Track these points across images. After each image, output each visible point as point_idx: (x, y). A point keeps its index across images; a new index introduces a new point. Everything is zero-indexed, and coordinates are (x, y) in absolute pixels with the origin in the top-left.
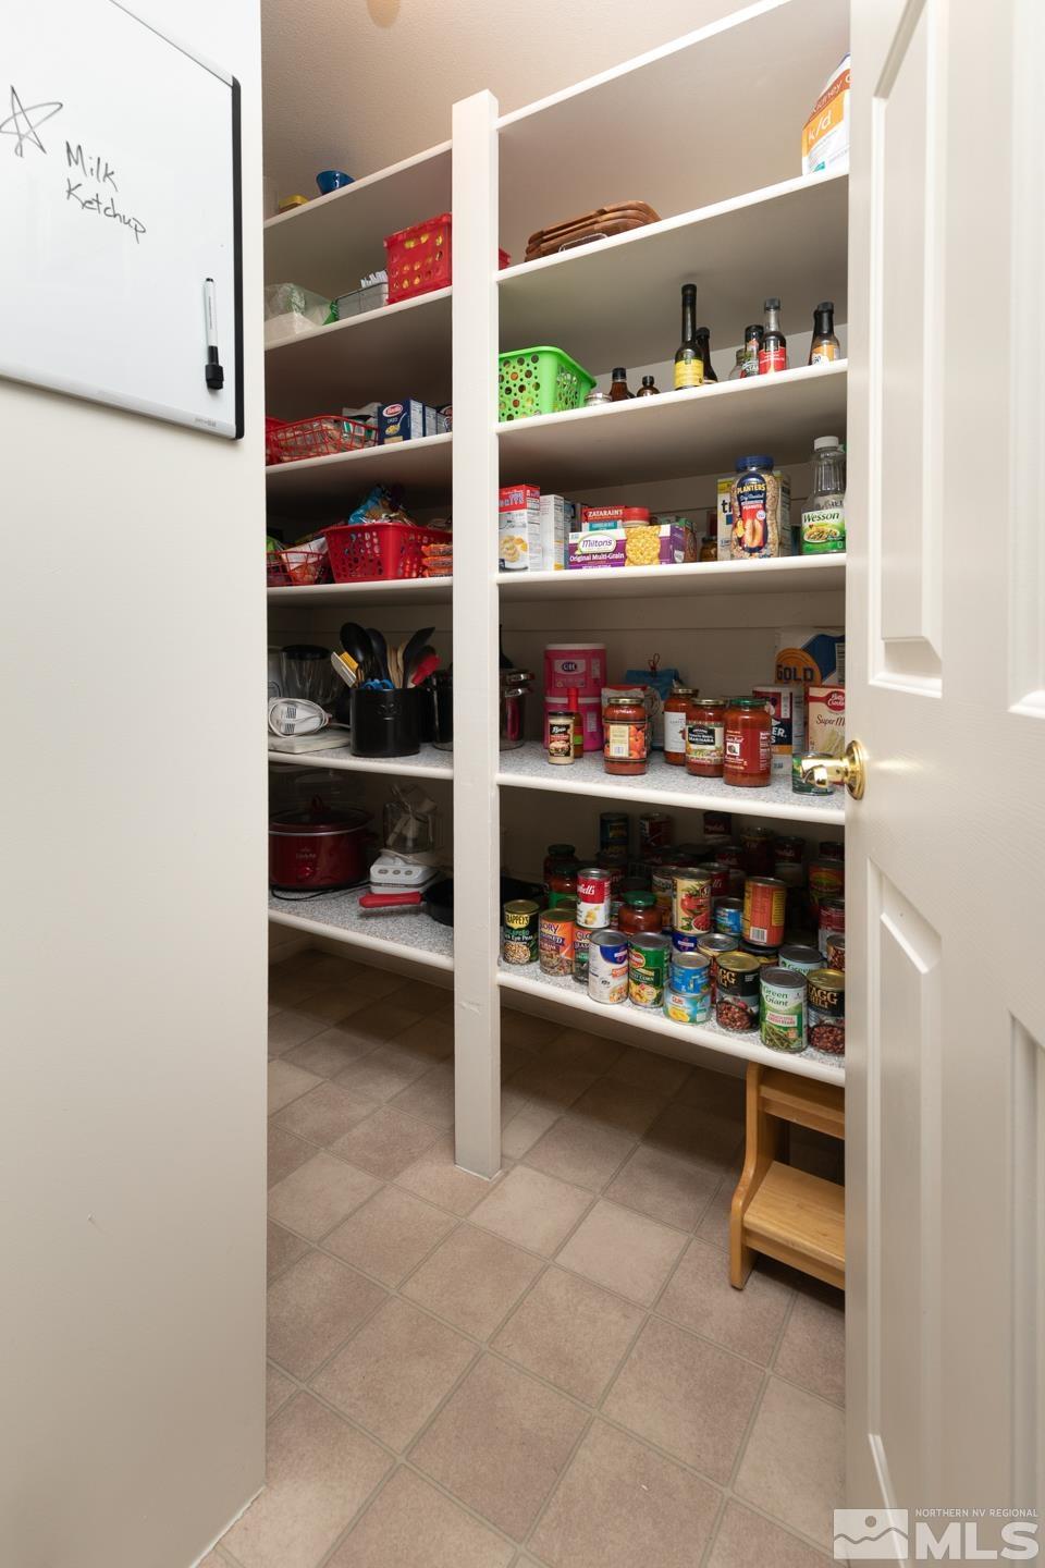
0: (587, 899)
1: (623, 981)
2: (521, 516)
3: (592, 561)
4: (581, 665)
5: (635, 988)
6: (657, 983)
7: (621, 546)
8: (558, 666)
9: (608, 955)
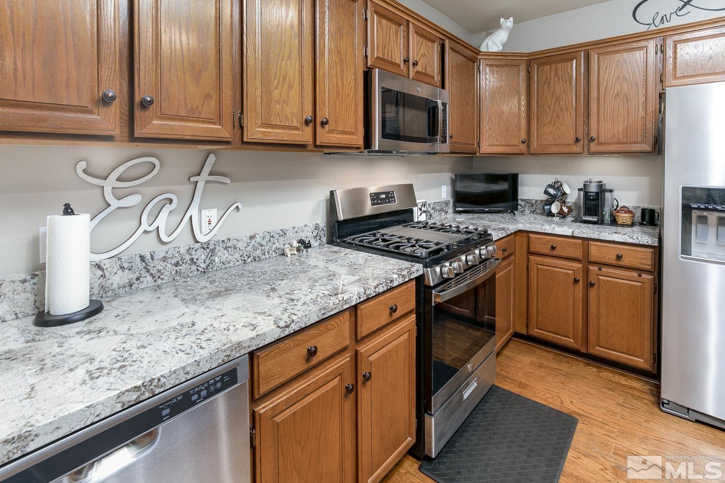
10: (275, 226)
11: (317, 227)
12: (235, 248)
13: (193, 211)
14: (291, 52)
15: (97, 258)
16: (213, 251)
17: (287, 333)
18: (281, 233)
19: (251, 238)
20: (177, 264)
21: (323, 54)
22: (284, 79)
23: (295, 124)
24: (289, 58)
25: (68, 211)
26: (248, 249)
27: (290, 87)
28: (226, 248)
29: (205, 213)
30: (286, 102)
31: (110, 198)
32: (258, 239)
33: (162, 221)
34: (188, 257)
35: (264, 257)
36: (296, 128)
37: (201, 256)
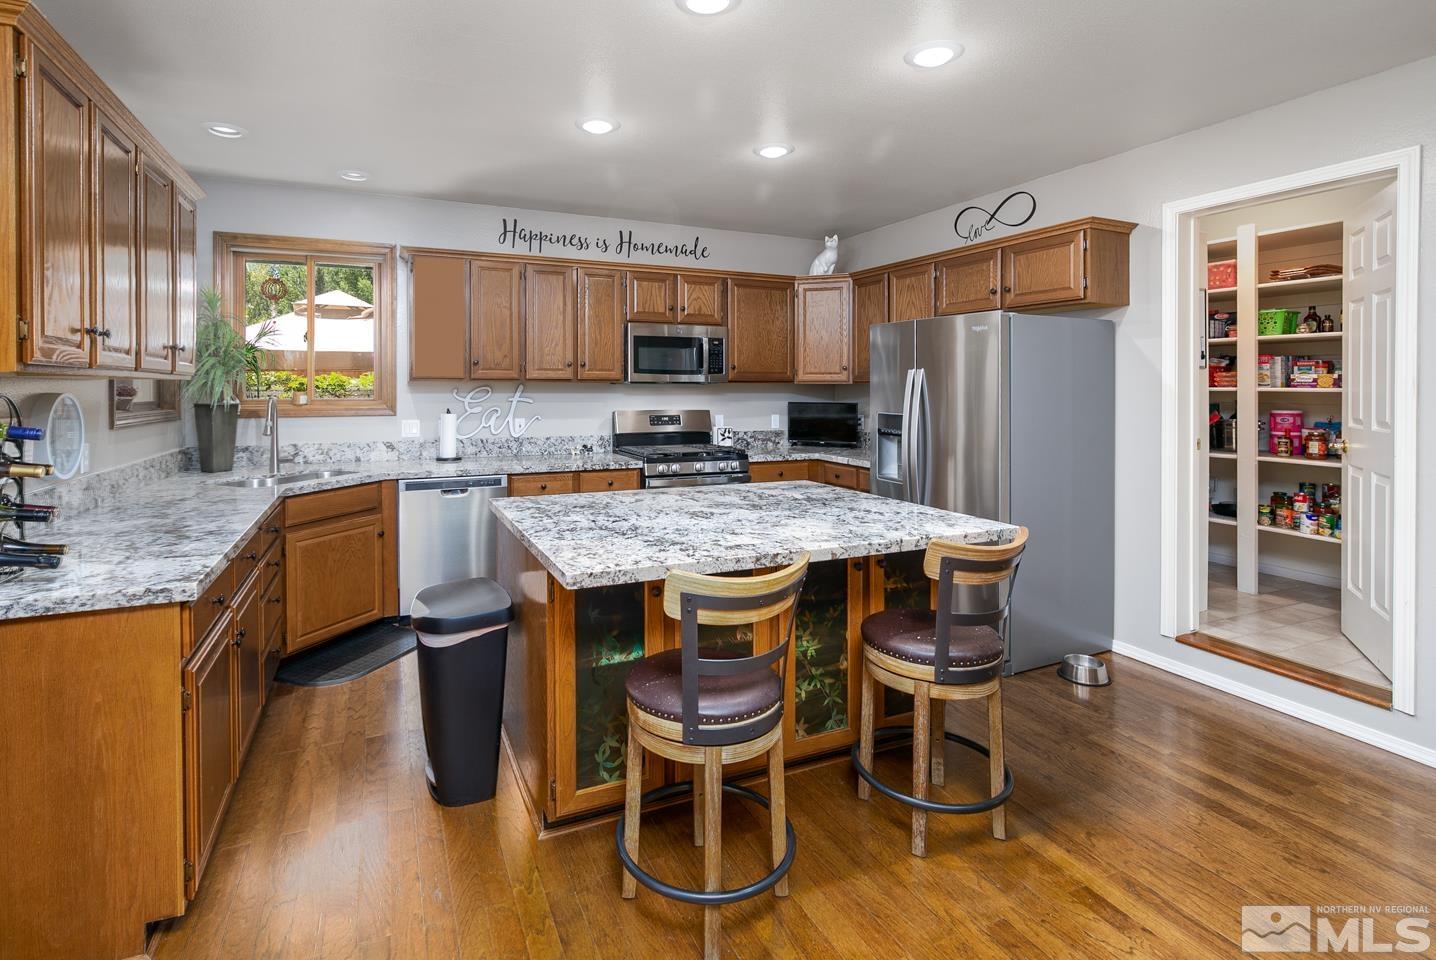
0: (1298, 501)
1: (1316, 528)
2: (1267, 366)
3: (1302, 385)
4: (1291, 420)
5: (1321, 530)
6: (1331, 528)
7: (1315, 380)
8: (1279, 420)
9: (1309, 518)
10: (566, 434)
11: (602, 438)
12: (536, 444)
13: (510, 418)
15: (461, 437)
16: (521, 443)
17: (527, 472)
18: (571, 439)
19: (547, 439)
20: (500, 448)
21: (583, 320)
22: (552, 341)
23: (561, 367)
24: (557, 328)
25: (448, 412)
28: (530, 443)
29: (517, 420)
30: (554, 355)
31: (467, 408)
32: (552, 441)
33: (492, 422)
34: (506, 445)
36: (562, 370)
37: (514, 445)
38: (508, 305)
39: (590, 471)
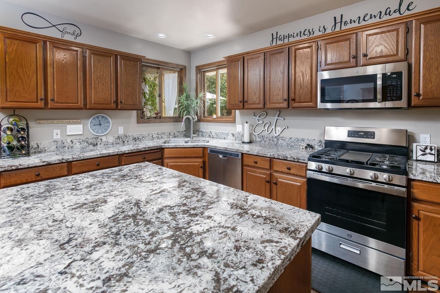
11: (320, 141)
12: (285, 140)
13: (274, 127)
14: (280, 79)
16: (278, 139)
18: (302, 140)
19: (290, 138)
20: (269, 140)
22: (278, 88)
23: (281, 101)
24: (280, 81)
25: (247, 123)
26: (289, 142)
27: (280, 90)
28: (282, 139)
30: (278, 95)
31: (257, 121)
32: (293, 140)
33: (267, 128)
34: (272, 139)
35: (295, 146)
36: (282, 103)
37: (275, 140)
38: (259, 74)
39: (276, 159)
